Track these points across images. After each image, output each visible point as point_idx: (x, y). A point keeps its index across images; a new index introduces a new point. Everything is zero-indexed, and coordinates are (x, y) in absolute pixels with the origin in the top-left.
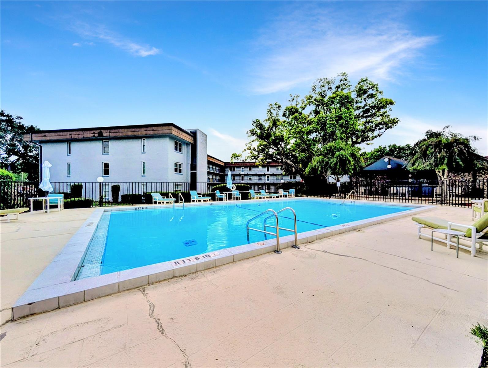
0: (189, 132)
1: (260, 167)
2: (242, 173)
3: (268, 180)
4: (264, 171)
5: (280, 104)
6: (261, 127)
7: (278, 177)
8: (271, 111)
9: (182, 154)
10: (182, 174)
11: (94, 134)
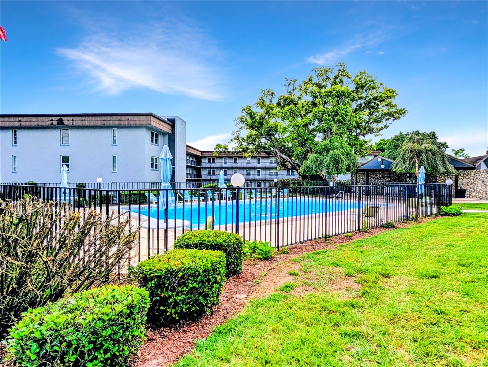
0: (166, 120)
1: (249, 159)
2: (225, 166)
3: (259, 175)
4: (254, 163)
5: (274, 91)
6: (251, 115)
7: (271, 171)
8: (264, 99)
9: (158, 146)
10: (158, 170)
11: (51, 122)
